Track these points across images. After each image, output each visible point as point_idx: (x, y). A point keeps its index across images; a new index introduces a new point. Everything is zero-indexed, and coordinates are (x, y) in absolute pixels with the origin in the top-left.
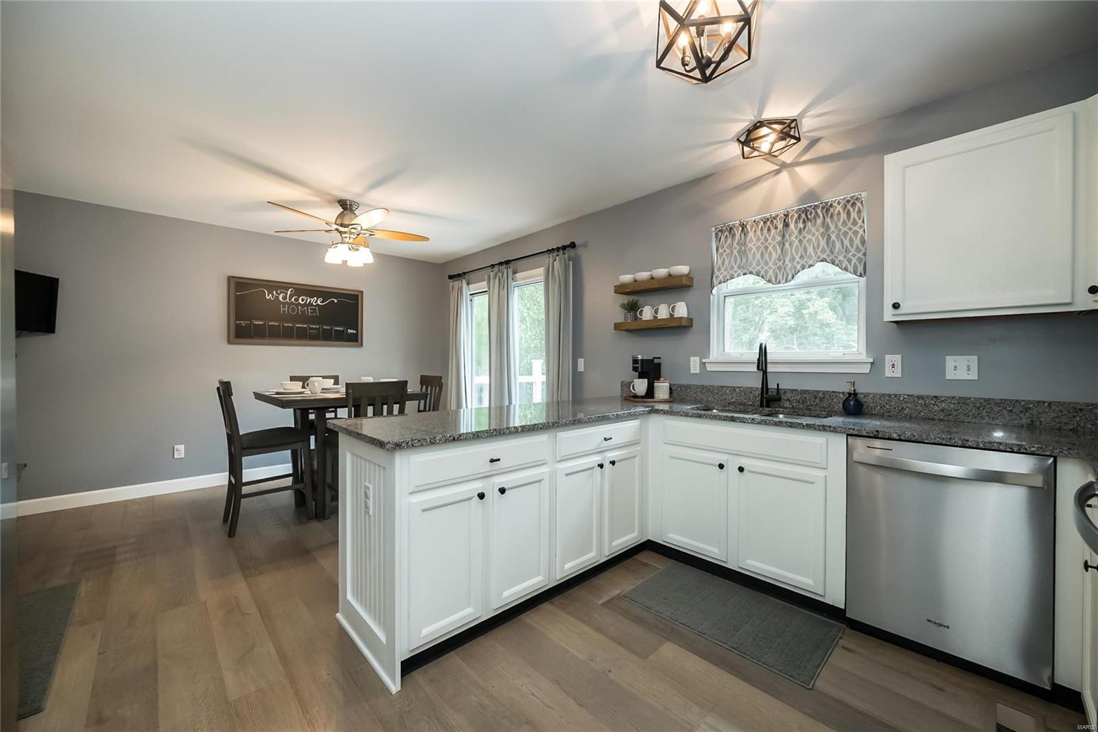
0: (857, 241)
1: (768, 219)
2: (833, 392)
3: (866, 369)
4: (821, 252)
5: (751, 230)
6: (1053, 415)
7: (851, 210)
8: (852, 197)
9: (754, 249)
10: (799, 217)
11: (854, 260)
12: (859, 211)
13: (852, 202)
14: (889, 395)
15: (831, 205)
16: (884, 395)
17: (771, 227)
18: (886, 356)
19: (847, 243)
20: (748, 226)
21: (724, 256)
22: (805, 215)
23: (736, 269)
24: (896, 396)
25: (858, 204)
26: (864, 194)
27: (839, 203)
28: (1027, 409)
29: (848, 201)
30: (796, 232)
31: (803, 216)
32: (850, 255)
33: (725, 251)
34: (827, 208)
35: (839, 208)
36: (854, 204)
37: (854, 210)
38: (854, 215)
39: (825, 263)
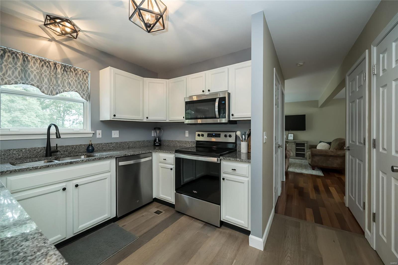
0: (86, 88)
1: (43, 61)
2: (80, 145)
3: (91, 135)
4: (75, 88)
5: (32, 61)
6: (132, 144)
7: (84, 75)
8: (85, 71)
9: (35, 73)
10: (62, 68)
11: (86, 95)
12: (87, 77)
13: (84, 73)
14: (99, 144)
15: (77, 70)
16: (98, 144)
17: (44, 65)
18: (97, 131)
19: (83, 87)
20: (29, 58)
21: (7, 68)
22: (65, 68)
23: (19, 79)
24: (101, 144)
25: (87, 74)
26: (89, 72)
27: (80, 70)
28: (128, 144)
29: (83, 71)
30: (61, 74)
31: (63, 68)
32: (84, 92)
33: (8, 65)
34: (75, 70)
35: (80, 73)
36: (85, 73)
37: (85, 76)
38: (85, 77)
39: (77, 93)
